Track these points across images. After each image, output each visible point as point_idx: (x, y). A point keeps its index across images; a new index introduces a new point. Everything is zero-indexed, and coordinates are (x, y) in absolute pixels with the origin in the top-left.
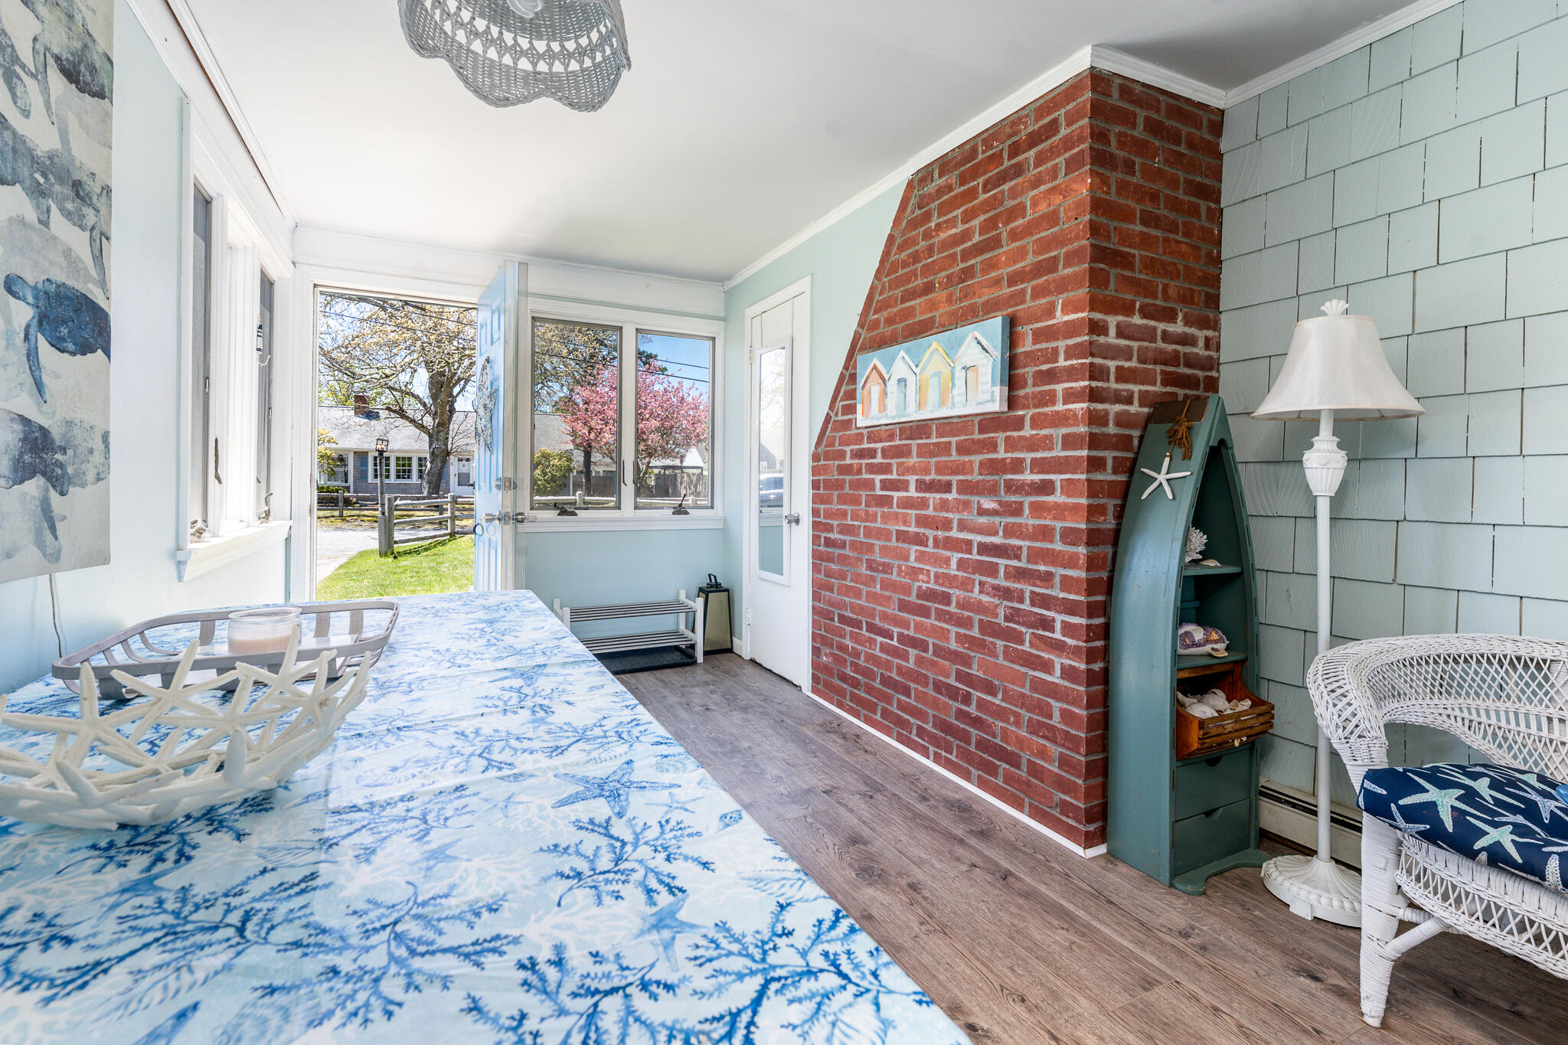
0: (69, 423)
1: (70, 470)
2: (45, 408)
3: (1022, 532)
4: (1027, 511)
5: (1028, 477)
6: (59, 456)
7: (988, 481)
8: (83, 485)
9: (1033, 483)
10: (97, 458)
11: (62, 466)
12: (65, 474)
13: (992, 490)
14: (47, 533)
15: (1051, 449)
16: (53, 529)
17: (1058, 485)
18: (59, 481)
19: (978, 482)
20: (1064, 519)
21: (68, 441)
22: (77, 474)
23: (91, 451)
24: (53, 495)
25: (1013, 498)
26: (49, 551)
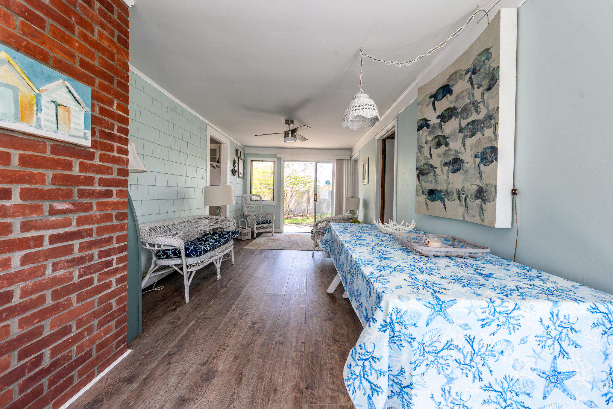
0: (487, 185)
1: (487, 198)
2: (482, 182)
3: (92, 220)
4: (95, 207)
5: (97, 188)
6: (484, 194)
7: (62, 190)
8: (490, 202)
9: (100, 192)
10: (493, 194)
11: (485, 196)
12: (486, 198)
13: (66, 196)
14: (482, 214)
15: (112, 174)
16: (483, 213)
17: (115, 193)
18: (484, 201)
19: (49, 190)
20: (118, 209)
21: (486, 190)
22: (488, 199)
23: (492, 192)
24: (483, 204)
25: (85, 201)
26: (482, 218)
